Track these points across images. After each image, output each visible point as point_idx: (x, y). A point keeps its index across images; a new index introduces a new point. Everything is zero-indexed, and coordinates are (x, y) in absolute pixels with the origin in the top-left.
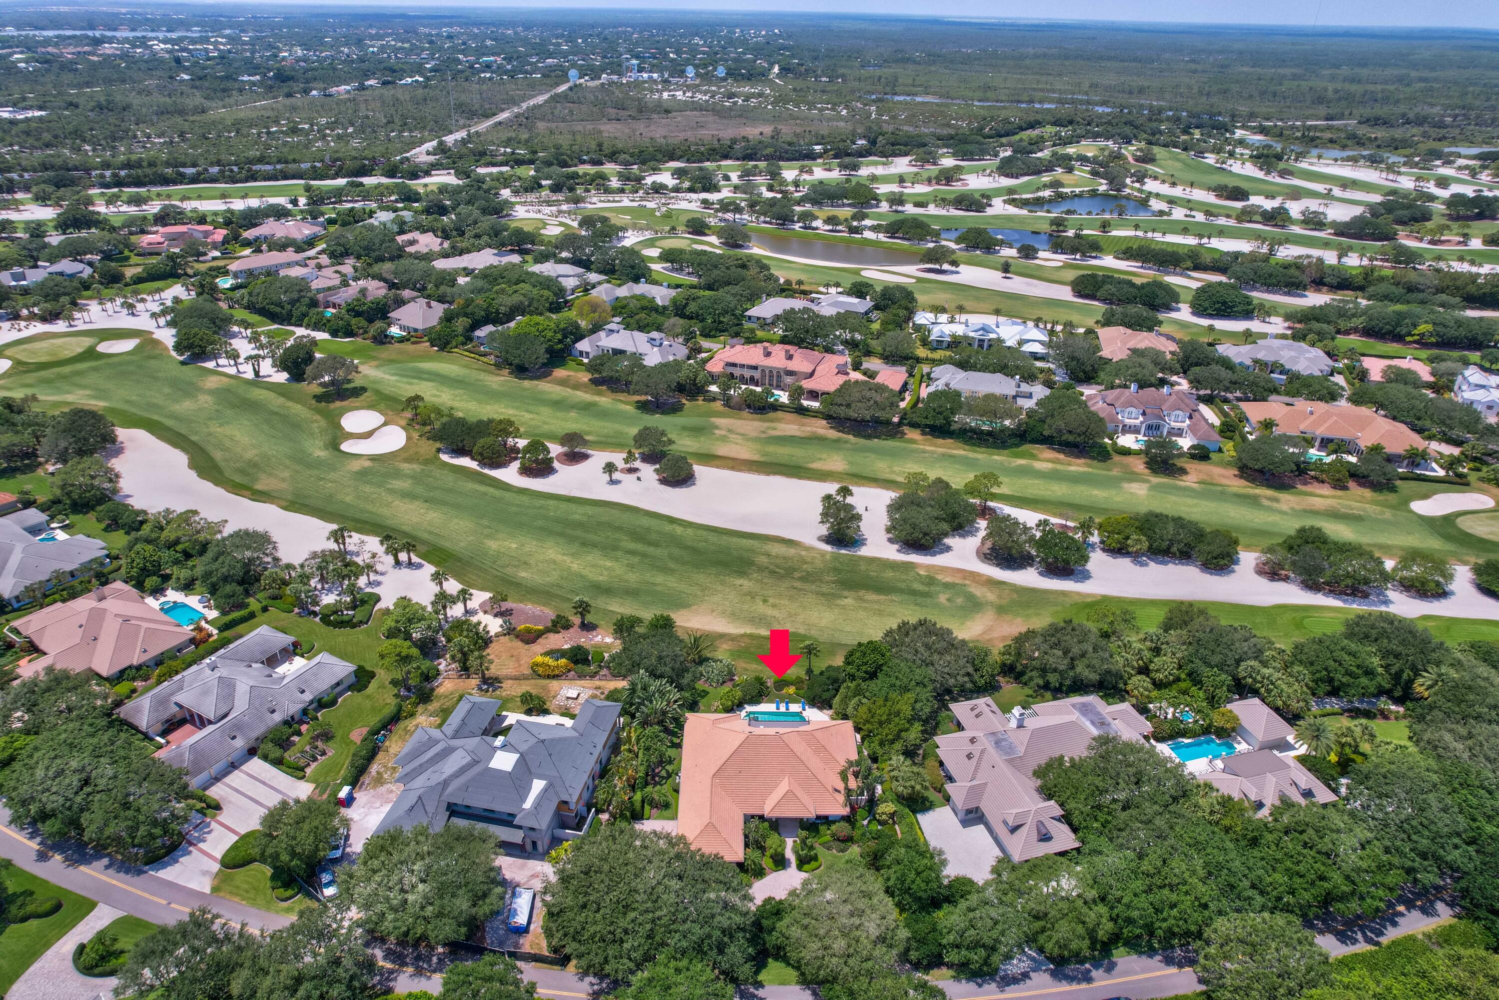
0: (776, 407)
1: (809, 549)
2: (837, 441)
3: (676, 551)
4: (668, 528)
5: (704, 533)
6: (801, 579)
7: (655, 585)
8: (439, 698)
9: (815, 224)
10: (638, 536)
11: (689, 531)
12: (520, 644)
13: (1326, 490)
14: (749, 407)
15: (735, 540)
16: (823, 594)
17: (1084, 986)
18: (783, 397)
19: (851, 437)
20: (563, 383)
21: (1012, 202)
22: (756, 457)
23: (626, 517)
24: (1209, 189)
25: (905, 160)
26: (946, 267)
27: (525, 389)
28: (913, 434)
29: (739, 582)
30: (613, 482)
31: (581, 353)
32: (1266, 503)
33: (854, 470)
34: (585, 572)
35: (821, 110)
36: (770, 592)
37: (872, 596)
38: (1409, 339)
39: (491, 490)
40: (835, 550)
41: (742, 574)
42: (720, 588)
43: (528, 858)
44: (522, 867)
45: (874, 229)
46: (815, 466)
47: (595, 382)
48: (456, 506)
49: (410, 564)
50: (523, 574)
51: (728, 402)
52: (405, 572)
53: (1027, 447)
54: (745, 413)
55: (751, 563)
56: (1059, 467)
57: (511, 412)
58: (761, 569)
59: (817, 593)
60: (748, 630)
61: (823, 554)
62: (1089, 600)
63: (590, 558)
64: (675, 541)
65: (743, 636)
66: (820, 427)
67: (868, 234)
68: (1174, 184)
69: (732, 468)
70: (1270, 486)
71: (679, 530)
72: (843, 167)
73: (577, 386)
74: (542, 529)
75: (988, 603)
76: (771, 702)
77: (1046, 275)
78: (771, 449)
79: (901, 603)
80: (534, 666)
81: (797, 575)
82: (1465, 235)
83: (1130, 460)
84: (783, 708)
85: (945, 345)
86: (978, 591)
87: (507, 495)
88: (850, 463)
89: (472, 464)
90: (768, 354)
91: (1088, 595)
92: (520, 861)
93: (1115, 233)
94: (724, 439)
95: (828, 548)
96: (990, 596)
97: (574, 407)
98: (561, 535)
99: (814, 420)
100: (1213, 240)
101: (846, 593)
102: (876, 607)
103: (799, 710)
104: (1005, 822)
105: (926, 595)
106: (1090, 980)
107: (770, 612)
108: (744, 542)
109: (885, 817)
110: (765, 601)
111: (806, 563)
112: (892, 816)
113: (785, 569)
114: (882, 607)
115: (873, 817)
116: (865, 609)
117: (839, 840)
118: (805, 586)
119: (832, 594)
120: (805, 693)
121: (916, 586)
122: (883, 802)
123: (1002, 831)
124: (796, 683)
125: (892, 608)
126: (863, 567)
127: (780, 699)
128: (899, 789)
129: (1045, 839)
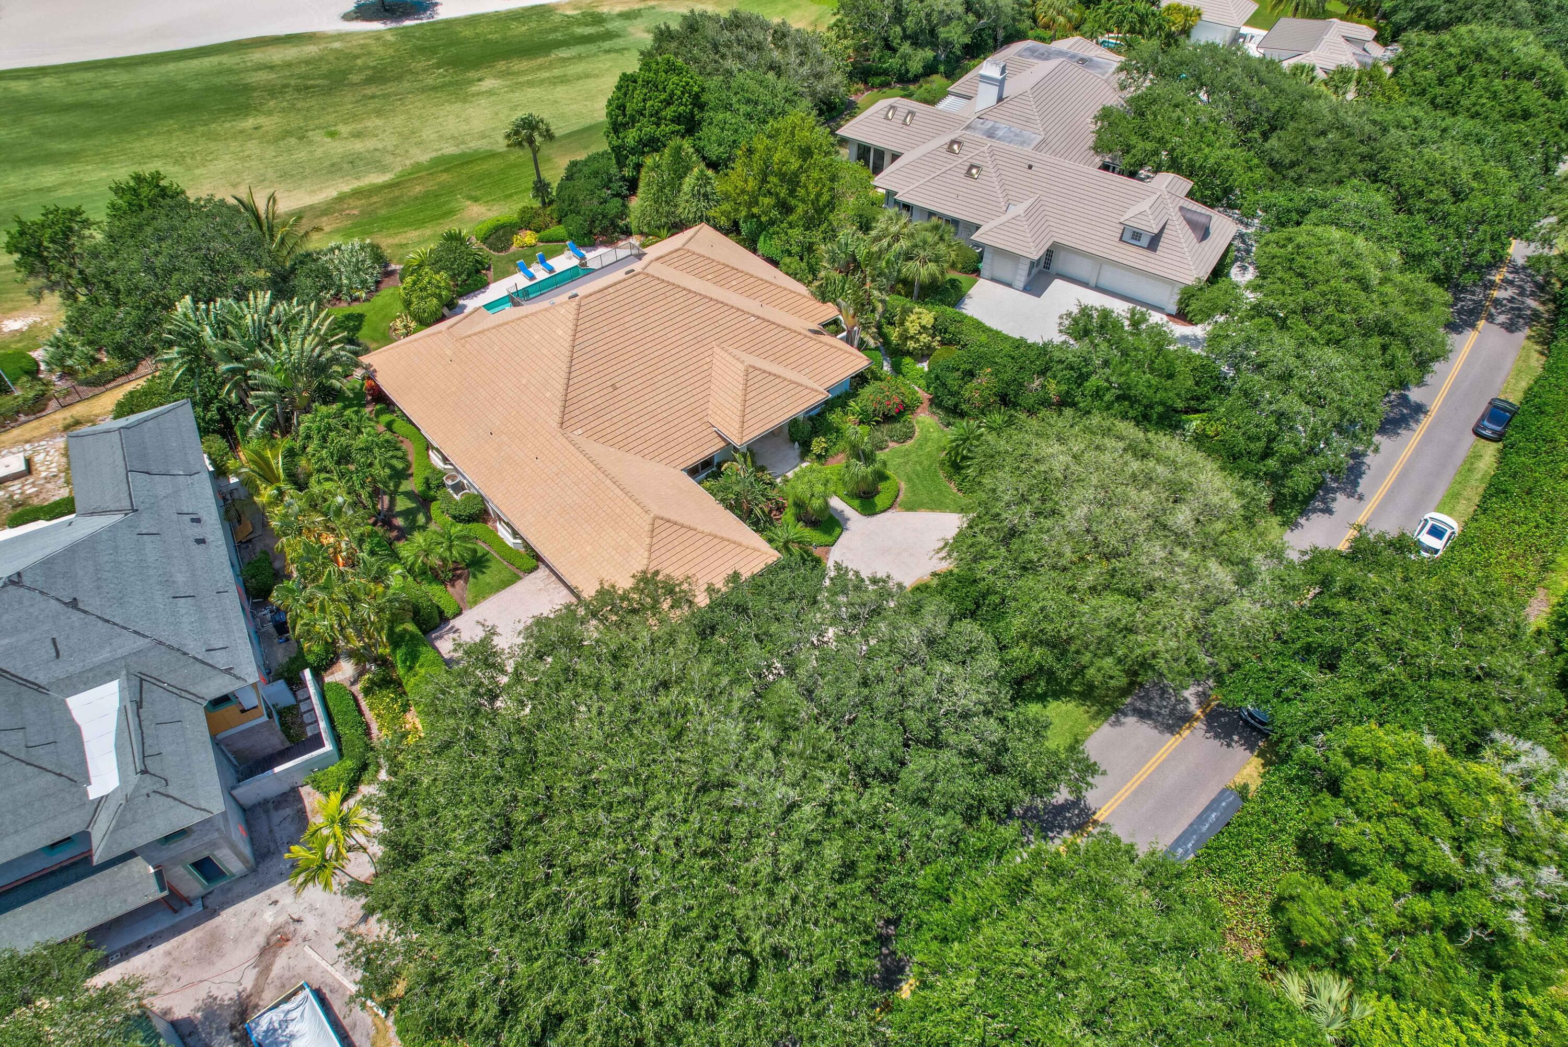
1: (340, 37)
3: (49, 121)
5: (90, 75)
6: (369, 81)
7: (49, 190)
15: (171, 66)
16: (434, 88)
17: (1426, 422)
29: (248, 123)
36: (331, 118)
37: (524, 65)
40: (394, 25)
41: (243, 110)
42: (212, 146)
43: (211, 913)
44: (213, 946)
55: (247, 89)
58: (274, 91)
59: (423, 90)
60: (346, 187)
61: (377, 36)
64: (28, 107)
65: (341, 199)
76: (505, 274)
81: (355, 78)
84: (541, 274)
92: (190, 938)
95: (375, 26)
101: (472, 74)
102: (547, 75)
103: (575, 262)
104: (1137, 235)
105: (609, 35)
106: (1419, 409)
107: (358, 146)
108: (195, 64)
109: (924, 338)
110: (332, 135)
111: (357, 57)
112: (937, 329)
113: (325, 77)
114: (556, 72)
115: (896, 353)
116: (531, 84)
117: (888, 418)
118: (390, 88)
119: (451, 84)
120: (558, 230)
121: (580, 31)
122: (906, 312)
123: (1134, 256)
124: (526, 222)
125: (573, 69)
126: (467, 33)
127: (522, 263)
128: (922, 271)
129: (1204, 233)
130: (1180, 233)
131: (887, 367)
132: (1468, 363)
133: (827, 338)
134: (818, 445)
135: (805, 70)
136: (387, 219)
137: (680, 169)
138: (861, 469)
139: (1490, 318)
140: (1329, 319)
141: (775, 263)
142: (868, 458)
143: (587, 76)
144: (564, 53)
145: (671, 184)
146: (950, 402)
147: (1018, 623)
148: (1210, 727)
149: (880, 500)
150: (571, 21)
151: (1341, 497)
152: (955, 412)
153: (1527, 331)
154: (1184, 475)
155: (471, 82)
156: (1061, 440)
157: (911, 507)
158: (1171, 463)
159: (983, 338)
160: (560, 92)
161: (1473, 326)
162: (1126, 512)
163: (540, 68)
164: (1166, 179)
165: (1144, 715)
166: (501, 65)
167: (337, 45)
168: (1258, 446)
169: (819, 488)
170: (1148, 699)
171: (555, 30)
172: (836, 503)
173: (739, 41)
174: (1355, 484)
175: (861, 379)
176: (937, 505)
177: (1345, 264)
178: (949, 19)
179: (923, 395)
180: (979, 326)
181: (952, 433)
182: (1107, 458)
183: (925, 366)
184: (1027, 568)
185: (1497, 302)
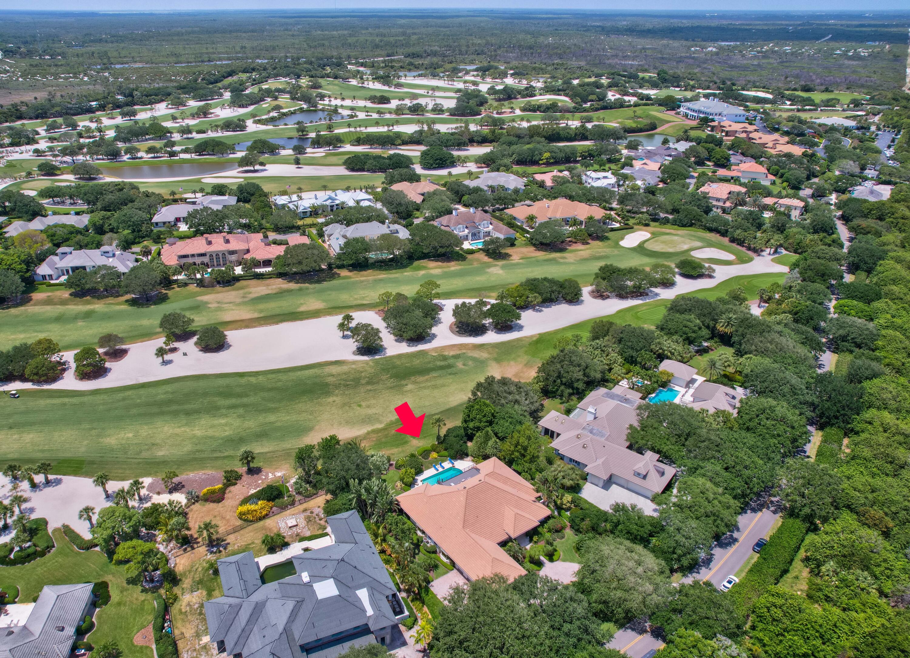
0: (237, 279)
1: (354, 362)
2: (300, 289)
3: (266, 394)
4: (243, 381)
5: (273, 376)
6: (368, 383)
7: (273, 423)
8: (184, 574)
9: (139, 155)
10: (227, 393)
11: (261, 378)
12: (212, 505)
13: (580, 246)
14: (219, 283)
16: (391, 388)
17: (737, 544)
18: (238, 270)
19: (307, 285)
20: (48, 302)
21: (259, 122)
22: (256, 315)
23: (202, 384)
24: (366, 99)
25: (163, 105)
26: (257, 167)
27: (17, 316)
28: (344, 273)
29: (331, 399)
30: (165, 363)
31: (44, 277)
32: (562, 261)
33: (330, 305)
34: (210, 432)
35: (66, 79)
36: (358, 399)
37: (421, 379)
38: (541, 162)
39: (66, 400)
41: (328, 393)
42: (321, 408)
45: (186, 151)
46: (302, 309)
47: (75, 295)
48: (46, 422)
49: (48, 483)
50: (160, 453)
51: (201, 283)
52: (48, 490)
53: (416, 263)
54: (218, 288)
55: (327, 385)
56: (445, 270)
57: (22, 336)
58: (337, 386)
60: (369, 428)
61: (366, 363)
62: (535, 339)
63: (203, 422)
64: (257, 389)
65: (368, 433)
66: (280, 284)
67: (183, 156)
68: (343, 99)
69: (247, 327)
70: (556, 251)
71: (253, 380)
72: (124, 115)
73: (63, 302)
74: (141, 415)
75: (487, 359)
76: (428, 468)
77: (320, 162)
78: (262, 306)
79: (440, 376)
80: (241, 516)
81: (363, 381)
82: (512, 108)
83: (476, 255)
84: (440, 469)
85: (308, 214)
86: (476, 354)
87: (85, 399)
88: (324, 301)
89: (28, 386)
90: (210, 243)
91: (532, 336)
93: (336, 131)
94: (219, 309)
95: (365, 358)
96: (484, 355)
97: (76, 318)
98: (162, 413)
99: (272, 281)
100: (395, 127)
101: (403, 382)
102: (429, 384)
103: (451, 465)
104: (639, 474)
105: (449, 366)
106: (736, 540)
107: (370, 411)
108: (307, 373)
109: (568, 505)
110: (360, 406)
111: (362, 372)
112: (573, 502)
113: (352, 380)
114: (433, 383)
115: (559, 508)
116: (425, 388)
117: (557, 531)
118: (375, 387)
119: (396, 386)
120: (446, 453)
121: (439, 363)
122: (563, 495)
123: (638, 481)
124: (434, 449)
125: (439, 382)
126: (398, 363)
127: (434, 464)
128: (569, 483)
129: (662, 474)
130: (653, 475)
131: (556, 513)
132: (756, 525)
133: (537, 504)
134: (535, 538)
135: (527, 402)
136: (386, 443)
137: (487, 438)
138: (550, 548)
139: (768, 508)
140: (696, 510)
141: (519, 473)
142: (551, 544)
143: (444, 386)
144: (434, 374)
145: (485, 442)
146: (576, 528)
147: (594, 597)
148: (652, 634)
149: (555, 558)
150: (435, 359)
151: (703, 568)
152: (578, 531)
153: (781, 514)
154: (642, 558)
155: (403, 386)
156: (608, 545)
157: (564, 561)
158: (640, 555)
159: (587, 506)
160: (436, 393)
161: (761, 511)
162: (624, 568)
163: (427, 381)
164: (649, 454)
165: (633, 630)
166: (413, 378)
167: (353, 366)
168: (671, 550)
169: (537, 553)
170: (634, 625)
171: (429, 362)
172: (542, 558)
173: (505, 391)
174: (709, 564)
175: (548, 518)
176: (572, 561)
177: (702, 493)
178: (578, 380)
179: (568, 524)
180: (586, 502)
181: (577, 538)
182: (620, 552)
183: (568, 513)
184: (598, 581)
185: (772, 502)
